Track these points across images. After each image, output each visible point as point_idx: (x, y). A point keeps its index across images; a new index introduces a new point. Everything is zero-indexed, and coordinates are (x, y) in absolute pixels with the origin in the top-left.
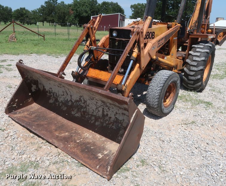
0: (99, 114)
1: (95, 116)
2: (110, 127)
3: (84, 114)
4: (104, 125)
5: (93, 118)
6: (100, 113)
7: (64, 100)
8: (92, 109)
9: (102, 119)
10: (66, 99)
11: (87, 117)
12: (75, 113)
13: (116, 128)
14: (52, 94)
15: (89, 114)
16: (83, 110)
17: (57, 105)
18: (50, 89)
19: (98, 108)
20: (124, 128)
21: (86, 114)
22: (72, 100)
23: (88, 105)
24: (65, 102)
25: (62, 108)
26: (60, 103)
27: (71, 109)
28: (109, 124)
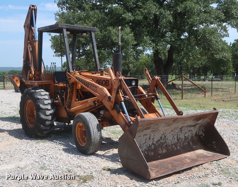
1: (173, 144)
2: (185, 145)
3: (167, 148)
4: (182, 145)
5: (174, 146)
6: (176, 140)
8: (170, 140)
9: (179, 143)
10: (148, 145)
11: (170, 148)
12: (162, 152)
13: (187, 143)
15: (170, 146)
16: (164, 145)
19: (174, 136)
20: (191, 140)
21: (168, 146)
22: (154, 142)
23: (167, 139)
24: (148, 148)
25: (150, 155)
27: (157, 150)
28: (183, 144)
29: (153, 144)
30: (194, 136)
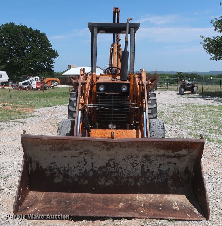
0: (137, 173)
1: (133, 177)
2: (155, 182)
3: (118, 179)
4: (148, 182)
5: (131, 180)
6: (139, 172)
7: (80, 173)
8: (126, 170)
9: (143, 177)
10: (83, 170)
11: (122, 181)
12: (103, 183)
13: (163, 180)
14: (56, 171)
15: (124, 178)
16: (113, 175)
17: (71, 182)
18: (51, 165)
19: (135, 166)
20: (171, 177)
21: (120, 178)
22: (94, 168)
23: (121, 168)
24: (82, 174)
25: (81, 183)
26: (75, 177)
27: (96, 180)
28: (153, 179)
29: (92, 170)
30: (180, 172)
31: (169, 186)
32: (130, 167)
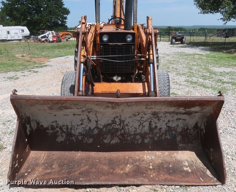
0: (144, 130)
1: (140, 134)
2: (163, 139)
3: (124, 137)
4: (156, 139)
5: (138, 137)
6: (146, 129)
7: (84, 131)
8: (133, 128)
9: (151, 134)
10: (87, 128)
11: (129, 138)
12: (109, 141)
13: (171, 136)
14: (58, 129)
15: (130, 135)
16: (119, 133)
17: (75, 141)
18: (52, 124)
19: (143, 123)
20: (180, 133)
21: (126, 136)
22: (98, 126)
23: (127, 125)
24: (86, 132)
25: (85, 142)
26: (78, 136)
27: (101, 138)
28: (161, 136)
29: (97, 127)
30: (189, 128)
31: (177, 143)
32: (136, 125)
